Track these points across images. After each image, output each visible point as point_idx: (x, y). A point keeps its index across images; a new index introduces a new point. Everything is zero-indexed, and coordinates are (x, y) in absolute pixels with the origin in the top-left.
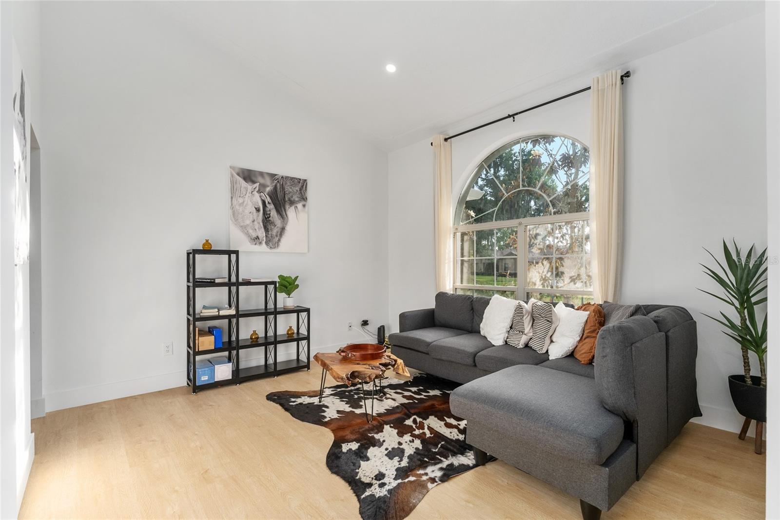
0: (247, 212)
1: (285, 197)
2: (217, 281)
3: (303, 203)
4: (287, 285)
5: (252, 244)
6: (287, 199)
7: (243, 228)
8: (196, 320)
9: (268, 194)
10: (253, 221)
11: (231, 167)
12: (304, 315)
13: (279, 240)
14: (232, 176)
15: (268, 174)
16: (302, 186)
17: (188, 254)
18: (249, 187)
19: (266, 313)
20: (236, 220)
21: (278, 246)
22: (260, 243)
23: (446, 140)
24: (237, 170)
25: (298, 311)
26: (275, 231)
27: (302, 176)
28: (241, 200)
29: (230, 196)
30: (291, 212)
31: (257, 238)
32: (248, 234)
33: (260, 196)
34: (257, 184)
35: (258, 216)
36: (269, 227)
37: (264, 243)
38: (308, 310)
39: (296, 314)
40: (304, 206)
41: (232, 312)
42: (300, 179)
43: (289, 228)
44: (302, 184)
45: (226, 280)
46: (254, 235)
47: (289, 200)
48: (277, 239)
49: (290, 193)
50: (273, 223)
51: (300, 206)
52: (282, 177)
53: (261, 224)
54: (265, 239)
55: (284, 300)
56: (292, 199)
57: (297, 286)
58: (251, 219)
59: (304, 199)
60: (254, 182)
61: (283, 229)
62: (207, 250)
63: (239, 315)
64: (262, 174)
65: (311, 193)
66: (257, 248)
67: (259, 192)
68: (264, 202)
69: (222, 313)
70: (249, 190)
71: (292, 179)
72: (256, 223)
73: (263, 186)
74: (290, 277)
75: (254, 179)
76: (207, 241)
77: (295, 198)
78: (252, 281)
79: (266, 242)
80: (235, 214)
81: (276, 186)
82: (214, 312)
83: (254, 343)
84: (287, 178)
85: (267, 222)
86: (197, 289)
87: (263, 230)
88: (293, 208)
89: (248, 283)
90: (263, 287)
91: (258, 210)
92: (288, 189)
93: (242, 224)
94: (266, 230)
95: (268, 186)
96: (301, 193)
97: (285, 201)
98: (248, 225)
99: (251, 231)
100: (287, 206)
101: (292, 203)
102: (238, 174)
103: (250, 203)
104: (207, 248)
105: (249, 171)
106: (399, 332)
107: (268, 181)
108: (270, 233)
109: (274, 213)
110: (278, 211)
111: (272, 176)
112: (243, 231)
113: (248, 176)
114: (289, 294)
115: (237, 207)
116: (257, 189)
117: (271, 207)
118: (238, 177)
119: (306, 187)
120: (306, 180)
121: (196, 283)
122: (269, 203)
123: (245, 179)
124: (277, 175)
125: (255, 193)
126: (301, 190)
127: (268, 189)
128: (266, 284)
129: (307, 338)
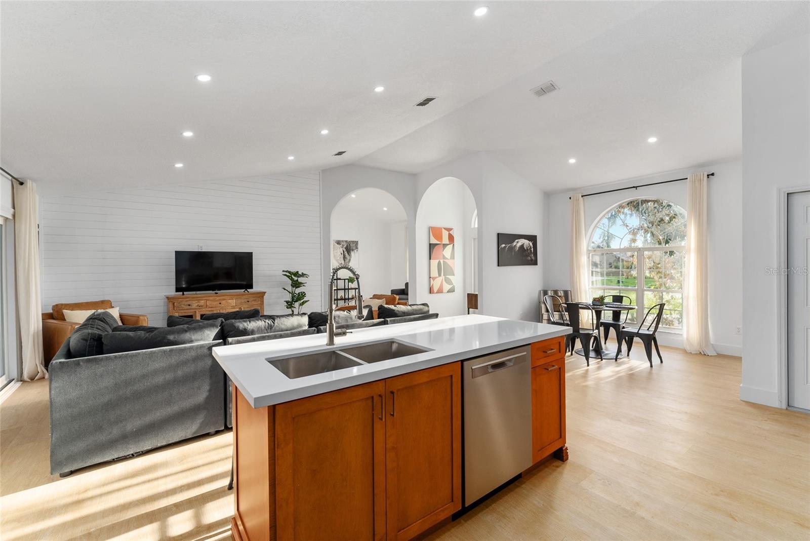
0: (338, 255)
4: (352, 280)
6: (351, 249)
7: (337, 260)
9: (345, 248)
11: (335, 241)
18: (339, 246)
20: (335, 258)
26: (347, 261)
27: (356, 240)
28: (336, 251)
30: (352, 253)
34: (341, 245)
39: (354, 290)
41: (336, 288)
43: (351, 259)
44: (356, 243)
48: (348, 264)
50: (346, 258)
51: (356, 251)
54: (344, 264)
55: (351, 285)
58: (340, 257)
61: (350, 260)
67: (342, 248)
71: (353, 241)
73: (343, 245)
75: (340, 243)
77: (354, 248)
81: (347, 245)
85: (344, 258)
89: (340, 279)
90: (344, 280)
92: (351, 245)
94: (344, 261)
95: (345, 245)
96: (356, 246)
98: (339, 259)
100: (351, 251)
101: (353, 250)
102: (337, 243)
103: (339, 252)
110: (348, 254)
114: (352, 283)
115: (335, 254)
118: (335, 243)
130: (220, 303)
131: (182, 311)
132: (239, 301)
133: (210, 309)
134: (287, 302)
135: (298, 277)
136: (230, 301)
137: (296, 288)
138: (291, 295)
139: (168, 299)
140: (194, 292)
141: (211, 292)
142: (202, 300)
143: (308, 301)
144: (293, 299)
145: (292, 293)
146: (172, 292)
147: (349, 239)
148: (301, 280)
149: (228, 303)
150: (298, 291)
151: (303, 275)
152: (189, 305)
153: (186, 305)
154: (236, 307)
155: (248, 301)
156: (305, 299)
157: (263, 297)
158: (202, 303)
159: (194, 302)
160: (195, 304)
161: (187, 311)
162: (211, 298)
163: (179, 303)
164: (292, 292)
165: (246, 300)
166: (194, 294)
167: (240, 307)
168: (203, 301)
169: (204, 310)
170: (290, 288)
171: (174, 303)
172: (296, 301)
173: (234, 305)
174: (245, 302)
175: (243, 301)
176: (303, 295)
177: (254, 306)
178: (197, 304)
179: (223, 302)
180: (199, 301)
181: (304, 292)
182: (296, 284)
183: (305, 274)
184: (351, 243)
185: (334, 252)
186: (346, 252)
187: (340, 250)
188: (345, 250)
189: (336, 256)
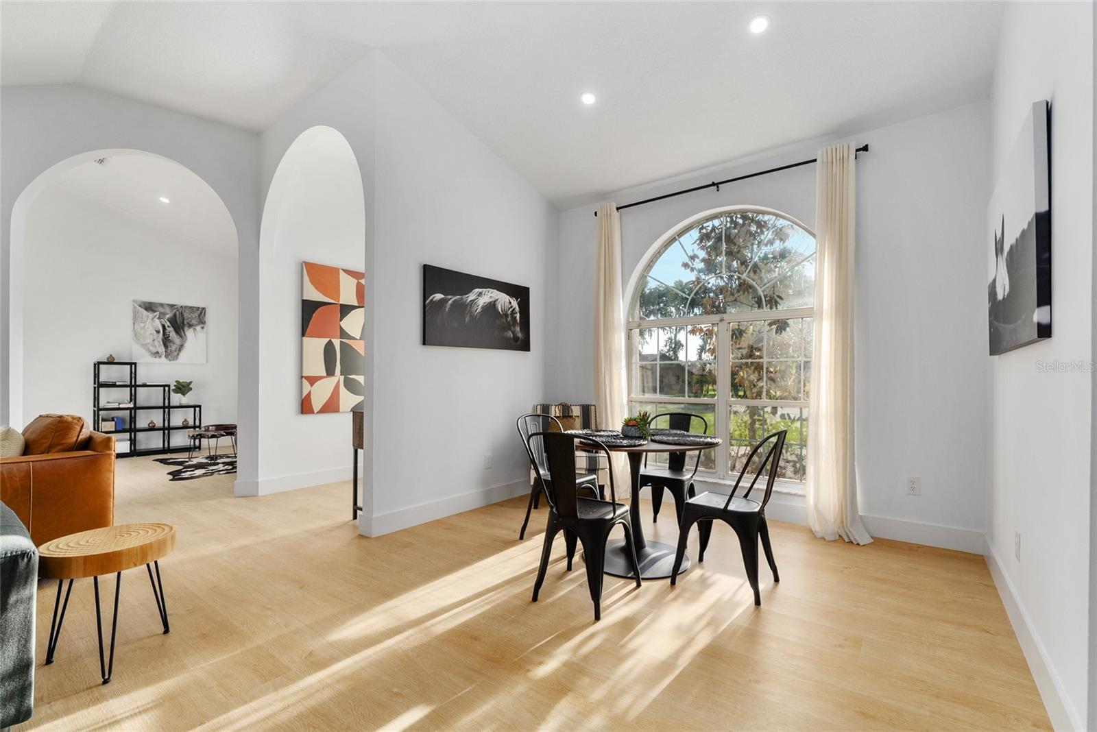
0: (148, 333)
1: (183, 321)
2: (117, 384)
3: (203, 326)
4: (183, 388)
5: (152, 357)
6: (185, 323)
7: (145, 346)
8: (99, 409)
9: (168, 320)
10: (154, 340)
11: (133, 301)
13: (178, 354)
14: (135, 307)
15: (168, 305)
16: (201, 313)
17: (95, 365)
18: (150, 315)
19: (164, 407)
20: (138, 339)
21: (177, 358)
22: (160, 357)
24: (139, 303)
26: (174, 348)
27: (201, 305)
28: (142, 325)
29: (131, 322)
30: (189, 333)
31: (158, 353)
32: (148, 350)
33: (161, 322)
34: (158, 313)
35: (158, 336)
36: (169, 345)
37: (163, 356)
38: (199, 406)
39: (192, 409)
40: (203, 328)
41: (131, 405)
42: (199, 308)
43: (187, 345)
45: (129, 383)
46: (154, 351)
47: (188, 323)
48: (176, 354)
49: (189, 318)
50: (171, 341)
51: (198, 328)
52: (182, 307)
53: (161, 343)
54: (164, 353)
55: (177, 399)
56: (191, 323)
57: (191, 389)
58: (152, 339)
59: (202, 322)
60: (154, 311)
61: (181, 347)
62: (111, 362)
63: (137, 408)
64: (162, 305)
65: (210, 318)
66: (157, 360)
67: (159, 318)
68: (164, 326)
69: (122, 406)
70: (150, 318)
71: (191, 307)
72: (156, 342)
73: (163, 314)
74: (186, 382)
75: (154, 309)
76: (111, 355)
77: (194, 322)
78: (149, 384)
79: (165, 356)
80: (136, 336)
81: (175, 315)
82: (116, 406)
83: (151, 428)
84: (186, 307)
85: (166, 341)
86: (101, 389)
87: (163, 346)
88: (191, 330)
89: (144, 386)
90: (162, 388)
91: (158, 332)
92: (186, 315)
93: (143, 342)
94: (166, 346)
95: (168, 314)
96: (200, 318)
97: (184, 325)
98: (148, 343)
99: (151, 348)
100: (186, 329)
101: (190, 326)
102: (140, 306)
103: (151, 328)
104: (110, 360)
105: (150, 303)
107: (168, 310)
108: (169, 349)
109: (173, 334)
110: (177, 332)
111: (172, 306)
112: (144, 348)
113: (149, 307)
114: (184, 394)
115: (139, 330)
116: (158, 316)
117: (170, 330)
118: (140, 308)
119: (205, 314)
120: (204, 309)
121: (99, 385)
122: (168, 326)
123: (146, 309)
124: (175, 305)
125: (156, 319)
126: (199, 316)
127: (168, 316)
128: (165, 386)
147: (180, 301)
184: (185, 311)
185: (137, 326)
186: (172, 329)
187: (152, 324)
188: (168, 324)
189: (142, 337)
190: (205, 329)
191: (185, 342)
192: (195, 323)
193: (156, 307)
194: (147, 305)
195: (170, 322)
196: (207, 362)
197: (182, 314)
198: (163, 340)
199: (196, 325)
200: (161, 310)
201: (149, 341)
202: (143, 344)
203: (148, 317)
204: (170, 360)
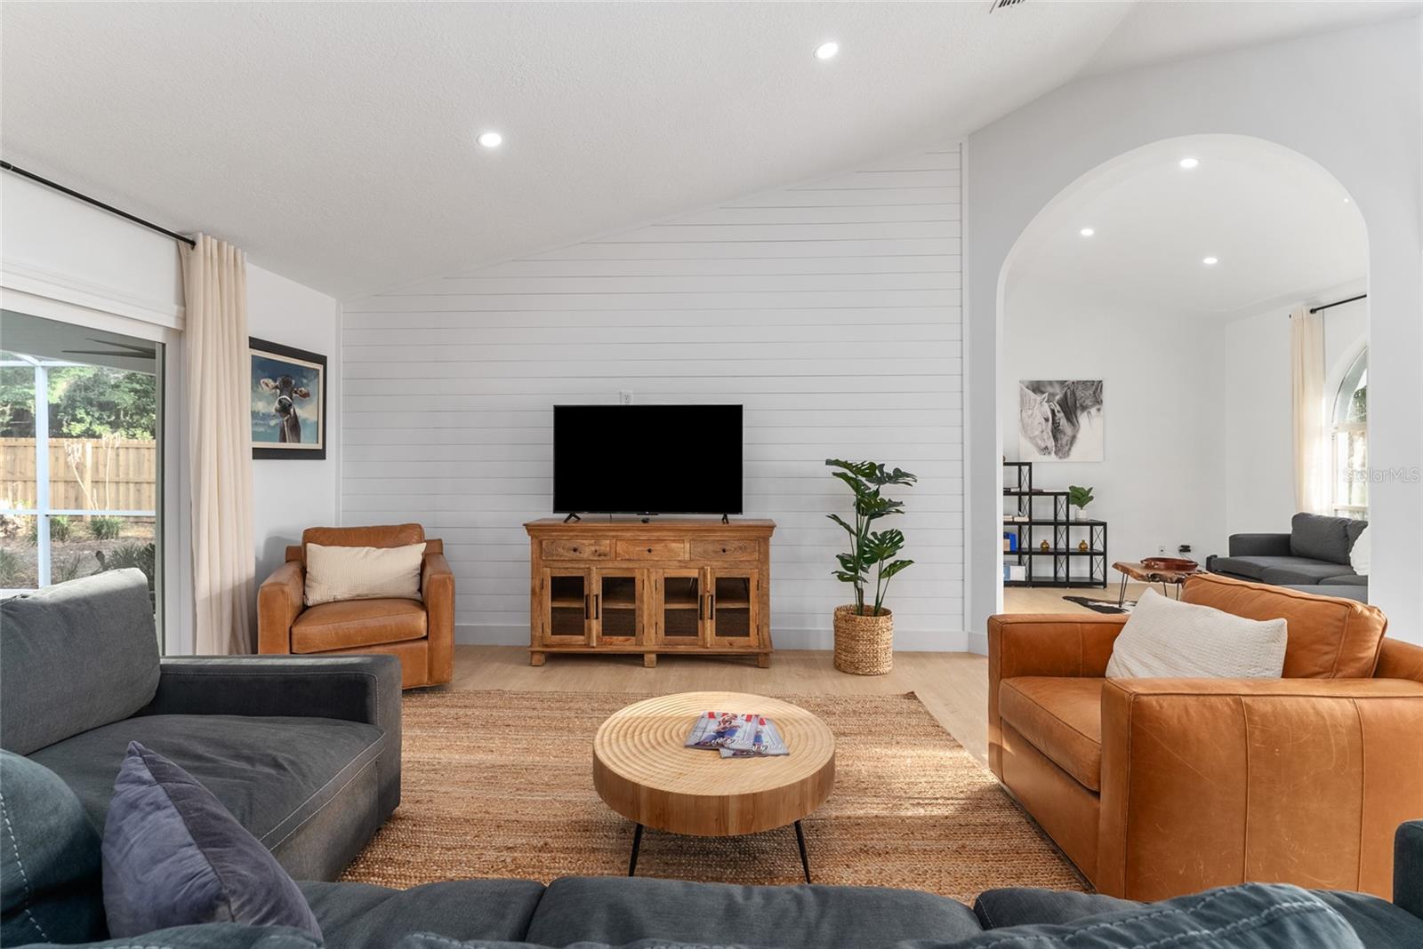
0: (1036, 423)
1: (1076, 403)
2: (1012, 491)
3: (1098, 406)
4: (1079, 496)
5: (1045, 456)
6: (1078, 405)
7: (1032, 439)
9: (1058, 403)
10: (1042, 432)
11: (1020, 382)
12: (1099, 529)
13: (1070, 449)
14: (1022, 389)
15: (1057, 382)
16: (1097, 389)
18: (1038, 398)
19: (1056, 523)
20: (1025, 432)
21: (1068, 455)
22: (1049, 453)
23: (1313, 311)
24: (1026, 384)
25: (1092, 524)
26: (1064, 440)
27: (1096, 378)
28: (1030, 412)
29: (1018, 409)
30: (1083, 419)
31: (1046, 448)
32: (1037, 445)
33: (1049, 406)
34: (1047, 394)
35: (1047, 426)
36: (1059, 436)
37: (1053, 453)
38: (1104, 524)
39: (1089, 527)
40: (1099, 410)
41: (1026, 519)
42: (1093, 382)
43: (1079, 436)
44: (1096, 387)
45: (1017, 490)
46: (1043, 446)
47: (1081, 405)
48: (1067, 448)
49: (1083, 397)
50: (1062, 432)
51: (1093, 411)
52: (1073, 383)
53: (1050, 434)
54: (1054, 449)
55: (1077, 513)
56: (1084, 404)
57: (1092, 498)
58: (1041, 430)
59: (1098, 401)
60: (1043, 393)
61: (1074, 438)
63: (1031, 523)
64: (1051, 383)
65: (1107, 395)
66: (1046, 458)
67: (1048, 401)
68: (1053, 412)
69: (1017, 519)
70: (1038, 402)
71: (1085, 383)
72: (1045, 433)
73: (1052, 395)
74: (1082, 488)
75: (1042, 389)
77: (1088, 402)
78: (1045, 491)
79: (1055, 453)
80: (1024, 427)
81: (1066, 393)
83: (1044, 551)
84: (1078, 382)
85: (1056, 431)
87: (1052, 439)
88: (1085, 413)
89: (1040, 493)
90: (1053, 497)
91: (1047, 420)
92: (1079, 393)
93: (1031, 436)
94: (1056, 440)
95: (1057, 394)
96: (1095, 396)
97: (1076, 408)
98: (1037, 436)
99: (1039, 442)
100: (1079, 412)
101: (1084, 408)
102: (1027, 388)
103: (1038, 414)
105: (1038, 382)
106: (1228, 556)
107: (1057, 389)
108: (1060, 442)
109: (1063, 422)
110: (1069, 419)
111: (1062, 383)
112: (1032, 443)
113: (1037, 387)
114: (1081, 506)
115: (1027, 419)
116: (1046, 400)
117: (1060, 415)
118: (1027, 391)
119: (1101, 391)
120: (1101, 382)
122: (1058, 412)
123: (1034, 391)
124: (1066, 381)
125: (1044, 402)
126: (1094, 393)
127: (1057, 398)
128: (1056, 495)
129: (1104, 554)
130: (650, 551)
131: (559, 565)
132: (700, 548)
133: (625, 565)
134: (844, 560)
135: (881, 481)
136: (674, 545)
137: (872, 516)
138: (854, 538)
139: (529, 531)
140: (607, 515)
141: (634, 516)
142: (606, 537)
143: (911, 562)
144: (861, 552)
145: (859, 534)
146: (544, 510)
147: (1072, 375)
148: (887, 492)
149: (670, 551)
150: (879, 526)
151: (898, 476)
152: (575, 550)
153: (568, 550)
154: (692, 564)
155: (724, 551)
156: (900, 555)
157: (766, 539)
158: (605, 545)
159: (586, 542)
160: (588, 550)
161: (569, 565)
162: (628, 535)
163: (552, 543)
164: (859, 530)
165: (719, 547)
166: (604, 520)
167: (701, 564)
168: (608, 542)
169: (610, 565)
170: (850, 517)
171: (541, 543)
172: (871, 561)
173: (687, 557)
174: (716, 552)
175: (710, 548)
176: (893, 540)
177: (742, 565)
178: (593, 548)
179: (658, 547)
180: (597, 539)
181: (900, 533)
182: (871, 507)
183: (907, 475)
184: (1077, 389)
185: (1024, 414)
186: (1062, 414)
187: (1041, 408)
188: (1058, 408)
189: (1029, 428)
190: (1102, 412)
191: (1078, 431)
192: (1090, 404)
193: (1044, 386)
194: (1035, 386)
195: (1060, 405)
196: (1104, 459)
197: (1073, 393)
198: (1052, 431)
199: (1092, 406)
200: (1050, 389)
201: (1037, 433)
202: (1030, 438)
203: (1035, 400)
204: (1060, 458)
